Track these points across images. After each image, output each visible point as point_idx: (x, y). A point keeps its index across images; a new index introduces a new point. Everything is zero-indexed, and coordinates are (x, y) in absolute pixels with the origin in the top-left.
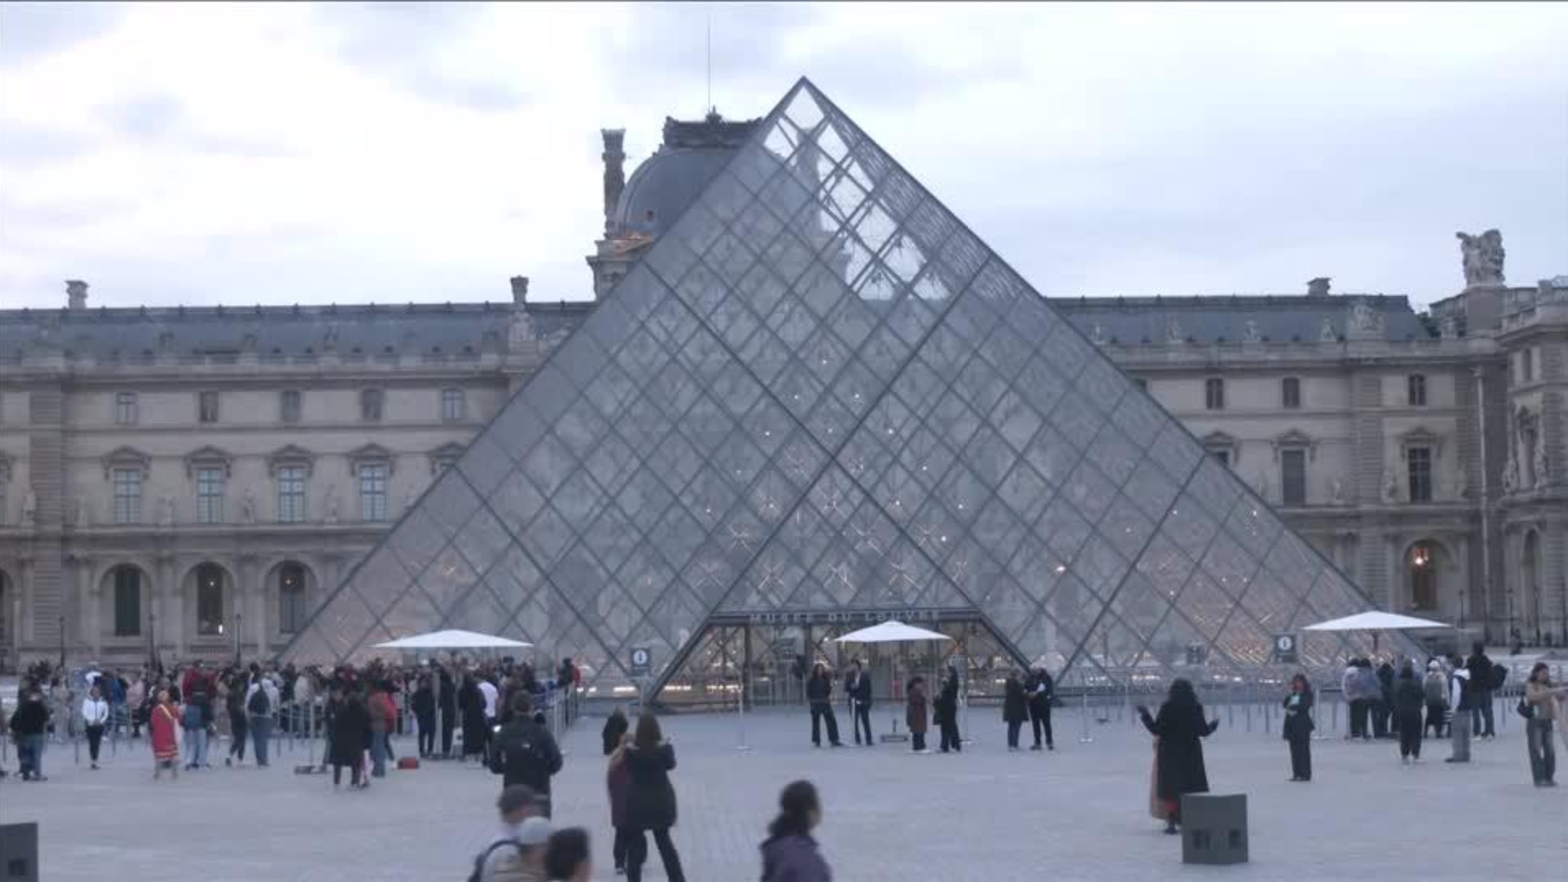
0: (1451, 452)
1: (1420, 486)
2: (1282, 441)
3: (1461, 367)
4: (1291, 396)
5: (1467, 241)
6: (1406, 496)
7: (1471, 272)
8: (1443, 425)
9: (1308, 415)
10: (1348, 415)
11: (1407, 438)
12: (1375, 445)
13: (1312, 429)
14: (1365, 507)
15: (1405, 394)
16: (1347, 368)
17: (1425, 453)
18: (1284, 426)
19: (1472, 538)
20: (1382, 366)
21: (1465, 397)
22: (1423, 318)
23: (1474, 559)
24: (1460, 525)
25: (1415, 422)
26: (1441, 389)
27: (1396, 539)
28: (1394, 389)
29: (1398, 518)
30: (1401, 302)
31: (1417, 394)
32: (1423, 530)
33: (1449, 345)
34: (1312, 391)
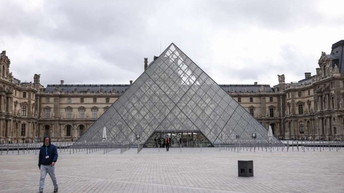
0: (276, 109)
1: (272, 114)
2: (250, 107)
3: (278, 96)
4: (251, 100)
5: (279, 76)
6: (270, 116)
7: (280, 81)
8: (275, 105)
9: (254, 103)
10: (260, 103)
11: (270, 107)
12: (264, 108)
13: (254, 105)
14: (263, 118)
15: (269, 100)
16: (260, 96)
17: (273, 109)
18: (250, 105)
19: (280, 123)
20: (265, 96)
21: (279, 101)
22: (272, 88)
23: (280, 126)
24: (278, 121)
25: (271, 104)
26: (275, 99)
27: (268, 123)
28: (268, 99)
29: (268, 120)
30: (269, 86)
31: (271, 100)
32: (272, 122)
33: (276, 93)
34: (255, 100)
